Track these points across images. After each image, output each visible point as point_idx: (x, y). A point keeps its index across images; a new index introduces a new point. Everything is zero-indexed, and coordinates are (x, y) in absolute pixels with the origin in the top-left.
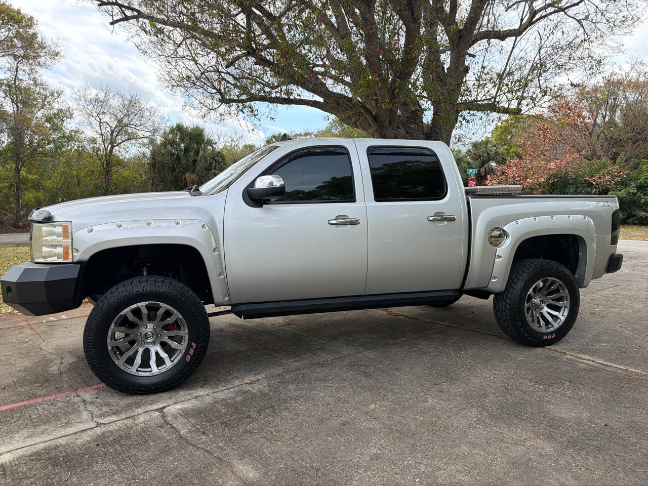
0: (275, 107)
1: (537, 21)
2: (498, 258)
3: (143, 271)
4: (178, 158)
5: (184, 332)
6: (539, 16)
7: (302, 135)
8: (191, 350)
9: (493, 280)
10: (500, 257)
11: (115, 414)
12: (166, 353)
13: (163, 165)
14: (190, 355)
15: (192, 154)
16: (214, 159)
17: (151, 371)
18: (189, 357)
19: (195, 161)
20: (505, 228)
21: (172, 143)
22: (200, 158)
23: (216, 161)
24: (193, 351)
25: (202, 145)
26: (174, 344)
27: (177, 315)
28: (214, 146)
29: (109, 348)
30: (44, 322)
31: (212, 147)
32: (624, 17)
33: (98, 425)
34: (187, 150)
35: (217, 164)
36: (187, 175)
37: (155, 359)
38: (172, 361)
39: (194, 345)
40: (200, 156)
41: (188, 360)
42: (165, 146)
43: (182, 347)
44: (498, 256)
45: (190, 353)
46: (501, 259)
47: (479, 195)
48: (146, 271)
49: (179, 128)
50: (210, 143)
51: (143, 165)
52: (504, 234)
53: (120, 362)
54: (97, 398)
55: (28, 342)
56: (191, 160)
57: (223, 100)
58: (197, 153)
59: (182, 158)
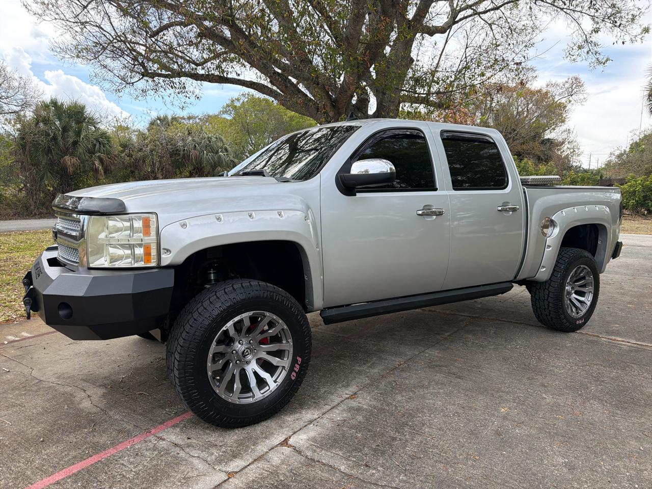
0: (199, 84)
1: (461, 20)
2: (547, 248)
3: (211, 273)
4: (55, 138)
5: (287, 345)
6: (462, 16)
7: (184, 119)
8: (296, 365)
9: (542, 270)
10: (549, 246)
11: (235, 456)
12: (267, 372)
13: (36, 145)
14: (295, 371)
15: (71, 133)
16: (97, 140)
17: (253, 396)
18: (295, 374)
19: (75, 143)
20: (553, 218)
21: (46, 121)
22: (83, 139)
23: (100, 144)
24: (298, 366)
25: (84, 124)
26: (275, 361)
27: (282, 325)
28: (98, 126)
29: (210, 373)
30: (6, 342)
31: (95, 127)
32: (524, 25)
33: (231, 475)
34: (65, 129)
35: (102, 146)
36: (67, 158)
37: (255, 381)
38: (275, 382)
39: (299, 359)
40: (82, 136)
41: (293, 378)
42: (37, 124)
43: (286, 362)
44: (548, 246)
45: (295, 369)
46: (551, 249)
47: (531, 185)
48: (214, 273)
49: (54, 103)
50: (92, 122)
51: (8, 145)
52: (552, 223)
53: (220, 391)
54: (189, 438)
55: (9, 371)
56: (71, 140)
57: (146, 74)
58: (78, 133)
59: (60, 138)
